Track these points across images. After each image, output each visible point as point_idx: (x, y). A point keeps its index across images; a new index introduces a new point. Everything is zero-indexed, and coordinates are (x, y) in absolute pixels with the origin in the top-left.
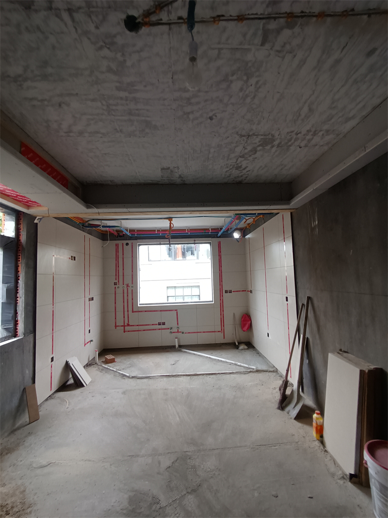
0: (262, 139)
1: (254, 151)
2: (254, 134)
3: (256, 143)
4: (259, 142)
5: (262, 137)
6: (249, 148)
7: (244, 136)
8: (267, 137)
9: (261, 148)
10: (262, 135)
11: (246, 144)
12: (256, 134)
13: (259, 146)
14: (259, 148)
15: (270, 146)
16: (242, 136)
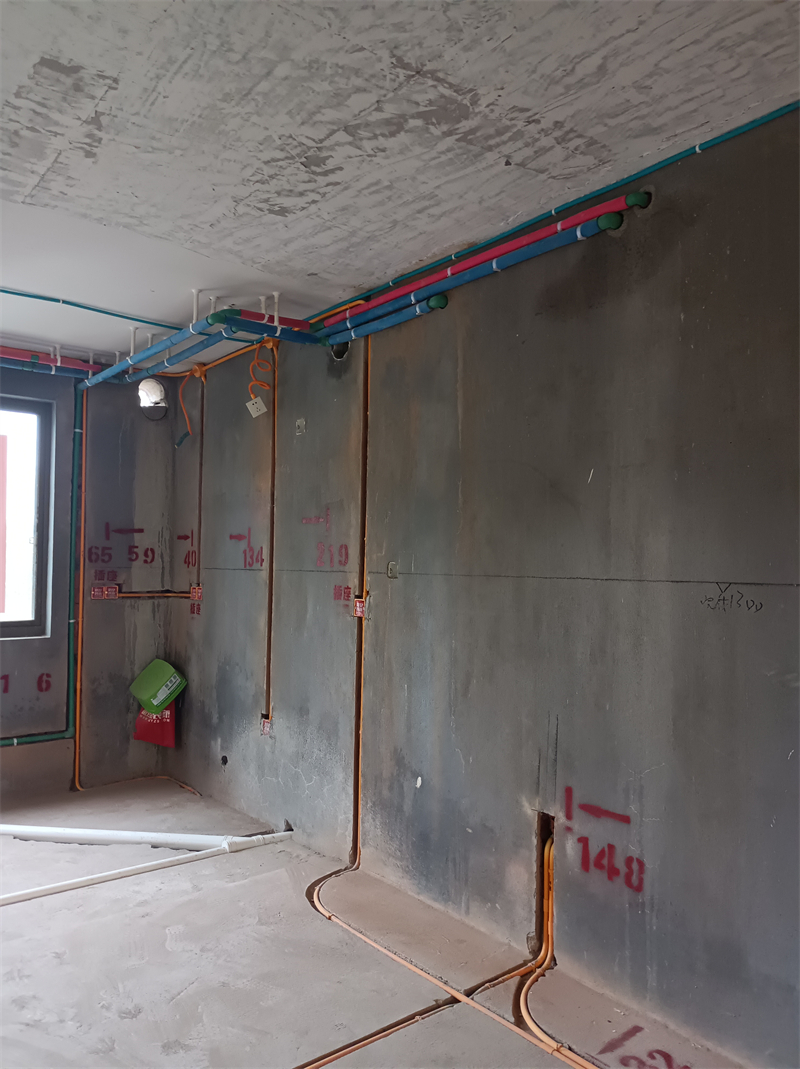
0: (442, 96)
1: (396, 126)
2: (433, 74)
3: (417, 104)
4: (431, 103)
5: (447, 92)
6: (390, 110)
7: (406, 66)
8: (460, 98)
9: (419, 122)
10: (451, 86)
11: (391, 95)
12: (441, 75)
13: (419, 115)
14: (413, 123)
15: (445, 128)
16: (400, 63)
